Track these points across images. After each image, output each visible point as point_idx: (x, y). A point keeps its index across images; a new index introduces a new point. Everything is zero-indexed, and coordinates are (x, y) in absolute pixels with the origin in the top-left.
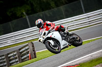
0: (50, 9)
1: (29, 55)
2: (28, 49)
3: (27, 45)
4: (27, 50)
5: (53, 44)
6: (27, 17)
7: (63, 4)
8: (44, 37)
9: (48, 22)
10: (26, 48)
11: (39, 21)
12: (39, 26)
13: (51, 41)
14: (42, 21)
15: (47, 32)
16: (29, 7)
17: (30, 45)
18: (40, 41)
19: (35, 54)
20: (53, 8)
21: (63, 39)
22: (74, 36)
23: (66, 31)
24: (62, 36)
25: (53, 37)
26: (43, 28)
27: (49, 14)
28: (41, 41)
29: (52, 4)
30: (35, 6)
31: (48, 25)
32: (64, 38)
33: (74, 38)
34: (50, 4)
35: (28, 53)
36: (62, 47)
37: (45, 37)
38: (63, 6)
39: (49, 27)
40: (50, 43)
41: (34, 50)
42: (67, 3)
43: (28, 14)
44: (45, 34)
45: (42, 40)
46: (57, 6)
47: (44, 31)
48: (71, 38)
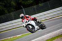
7: (12, 11)
11: (22, 15)
12: (22, 18)
13: (30, 26)
18: (23, 26)
20: (7, 14)
22: (42, 24)
29: (6, 11)
32: (37, 24)
34: (4, 12)
37: (27, 24)
44: (26, 22)
48: (40, 24)
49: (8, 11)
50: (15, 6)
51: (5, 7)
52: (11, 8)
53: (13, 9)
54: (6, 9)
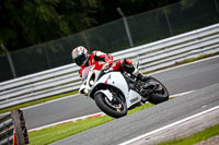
0: (59, 37)
1: (12, 137)
2: (11, 124)
3: (9, 116)
4: (8, 126)
5: (111, 99)
6: (8, 54)
7: (85, 26)
8: (92, 82)
9: (99, 53)
10: (7, 122)
11: (80, 50)
12: (80, 60)
13: (107, 92)
14: (86, 51)
15: (97, 73)
16: (12, 34)
17: (14, 116)
19: (26, 135)
20: (66, 35)
21: (130, 88)
22: (152, 83)
23: (136, 70)
24: (129, 82)
25: (110, 82)
26: (87, 65)
27: (57, 48)
28: (86, 91)
29: (64, 27)
30: (26, 29)
31: (98, 59)
32: (132, 85)
33: (152, 87)
34: (58, 28)
35: (10, 133)
36: (129, 104)
37: (94, 84)
38: (88, 31)
39: (100, 63)
40: (104, 96)
41: (23, 128)
42: (95, 25)
43: (10, 48)
45: (87, 89)
46: (74, 30)
47: (91, 70)
48: (146, 85)
49: (71, 25)
50: (93, 9)
51: (60, 13)
52: (81, 16)
53: (87, 19)
54: (63, 19)
